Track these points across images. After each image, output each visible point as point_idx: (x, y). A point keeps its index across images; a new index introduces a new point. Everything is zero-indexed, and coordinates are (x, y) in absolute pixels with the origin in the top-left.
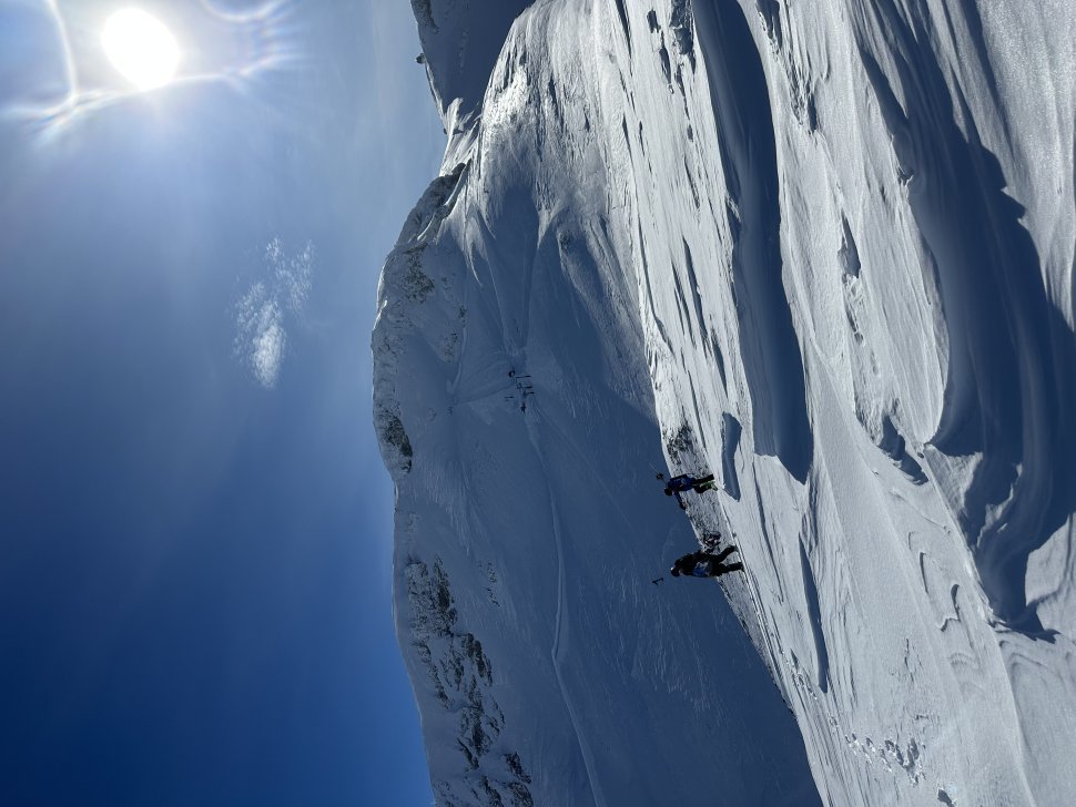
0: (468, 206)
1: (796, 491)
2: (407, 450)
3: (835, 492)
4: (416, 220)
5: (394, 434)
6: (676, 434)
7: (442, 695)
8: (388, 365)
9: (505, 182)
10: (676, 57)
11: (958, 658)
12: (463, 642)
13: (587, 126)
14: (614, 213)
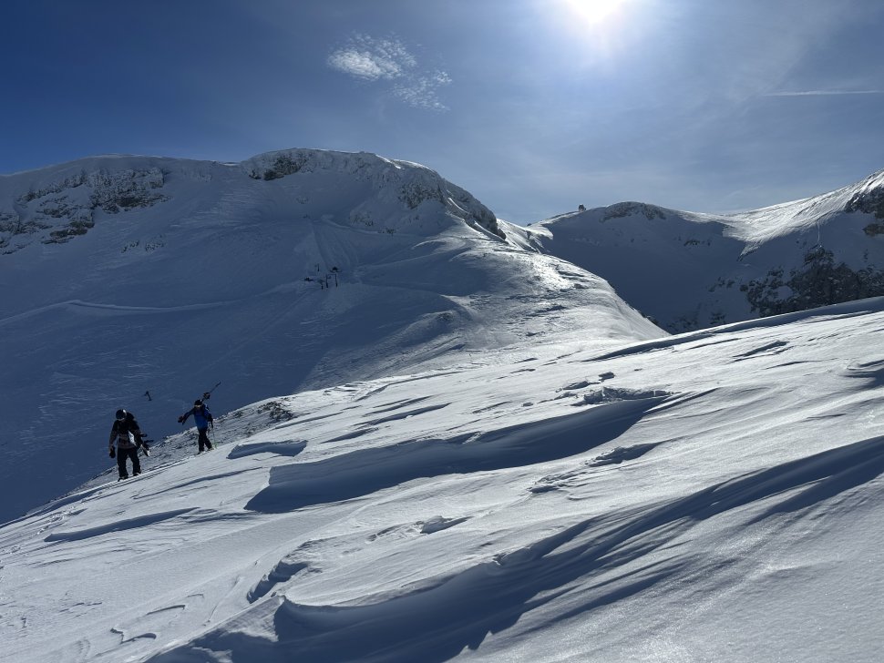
0: (475, 240)
1: (237, 503)
2: (270, 176)
3: (238, 534)
4: (465, 198)
5: (285, 166)
6: (286, 409)
7: (31, 197)
8: (346, 165)
9: (492, 270)
10: (582, 394)
11: (85, 646)
12: (86, 218)
13: (530, 335)
14: (467, 355)
